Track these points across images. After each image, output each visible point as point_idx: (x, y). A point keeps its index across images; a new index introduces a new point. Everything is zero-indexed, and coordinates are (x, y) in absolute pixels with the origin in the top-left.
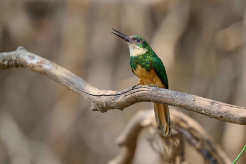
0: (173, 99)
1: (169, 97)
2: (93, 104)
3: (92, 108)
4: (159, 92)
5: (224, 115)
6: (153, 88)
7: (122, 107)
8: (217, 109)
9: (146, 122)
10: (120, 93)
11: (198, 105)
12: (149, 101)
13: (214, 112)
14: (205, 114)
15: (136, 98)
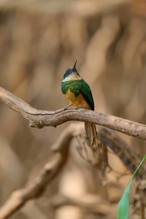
0: (98, 119)
1: (95, 117)
2: (31, 121)
3: (30, 125)
4: (86, 113)
5: (140, 134)
6: (82, 109)
7: (55, 124)
8: (134, 128)
9: (76, 133)
10: (53, 112)
11: (118, 125)
12: (78, 120)
13: (132, 131)
14: (125, 133)
15: (67, 118)
